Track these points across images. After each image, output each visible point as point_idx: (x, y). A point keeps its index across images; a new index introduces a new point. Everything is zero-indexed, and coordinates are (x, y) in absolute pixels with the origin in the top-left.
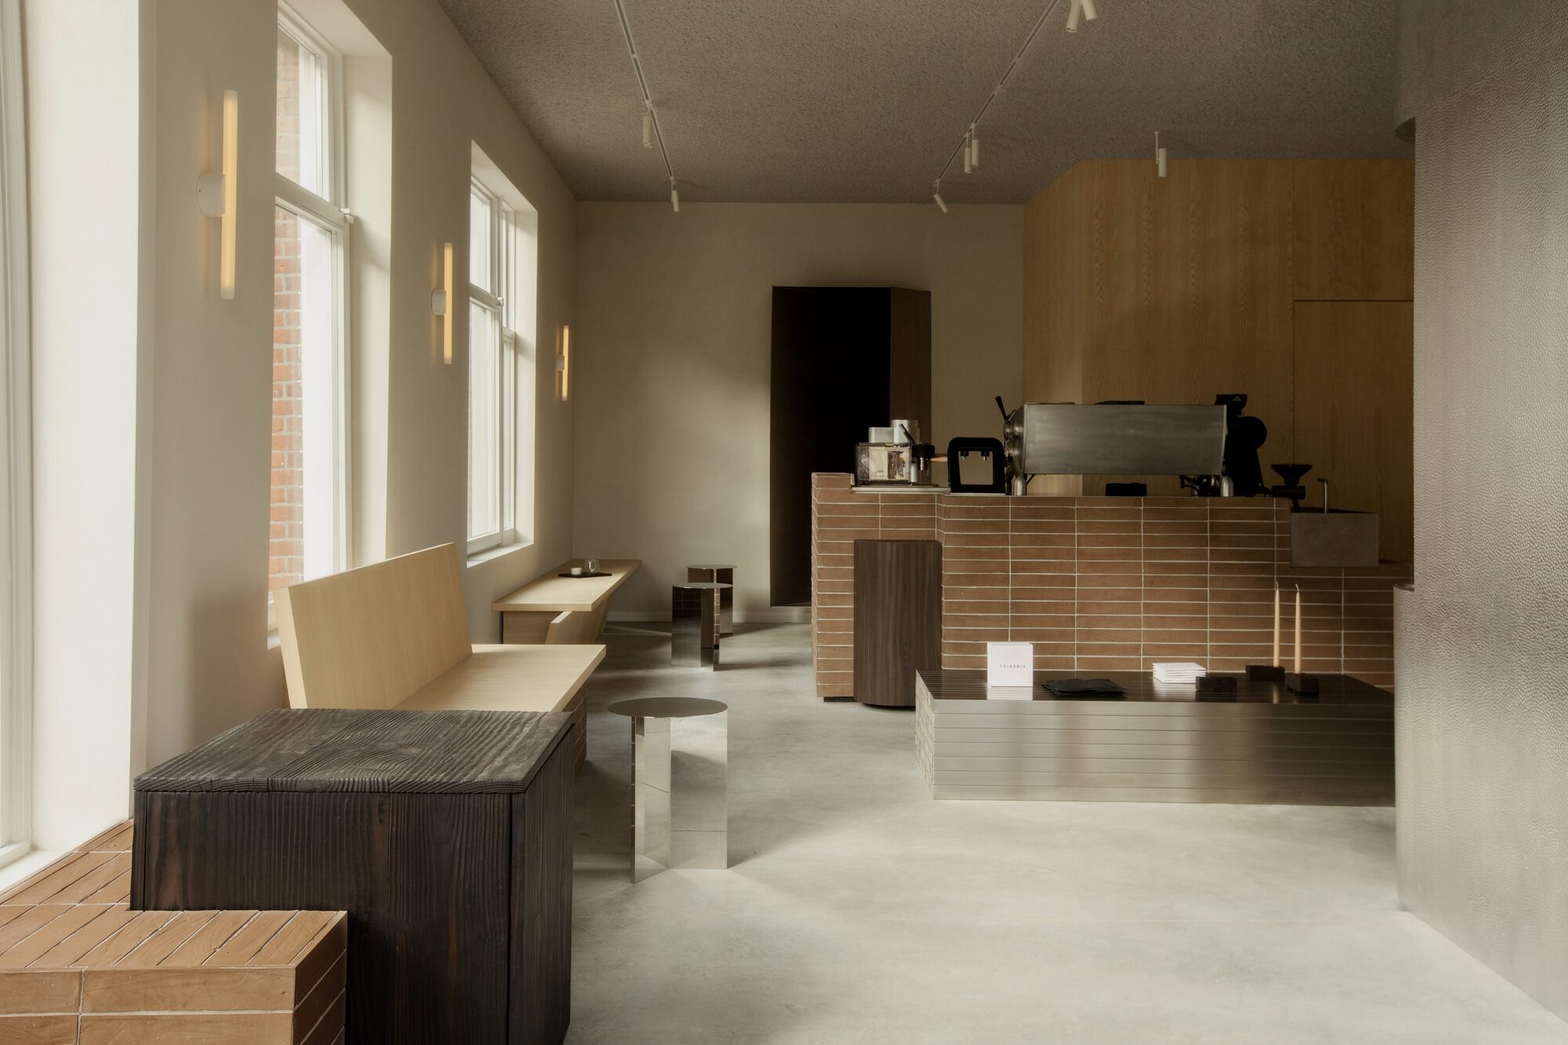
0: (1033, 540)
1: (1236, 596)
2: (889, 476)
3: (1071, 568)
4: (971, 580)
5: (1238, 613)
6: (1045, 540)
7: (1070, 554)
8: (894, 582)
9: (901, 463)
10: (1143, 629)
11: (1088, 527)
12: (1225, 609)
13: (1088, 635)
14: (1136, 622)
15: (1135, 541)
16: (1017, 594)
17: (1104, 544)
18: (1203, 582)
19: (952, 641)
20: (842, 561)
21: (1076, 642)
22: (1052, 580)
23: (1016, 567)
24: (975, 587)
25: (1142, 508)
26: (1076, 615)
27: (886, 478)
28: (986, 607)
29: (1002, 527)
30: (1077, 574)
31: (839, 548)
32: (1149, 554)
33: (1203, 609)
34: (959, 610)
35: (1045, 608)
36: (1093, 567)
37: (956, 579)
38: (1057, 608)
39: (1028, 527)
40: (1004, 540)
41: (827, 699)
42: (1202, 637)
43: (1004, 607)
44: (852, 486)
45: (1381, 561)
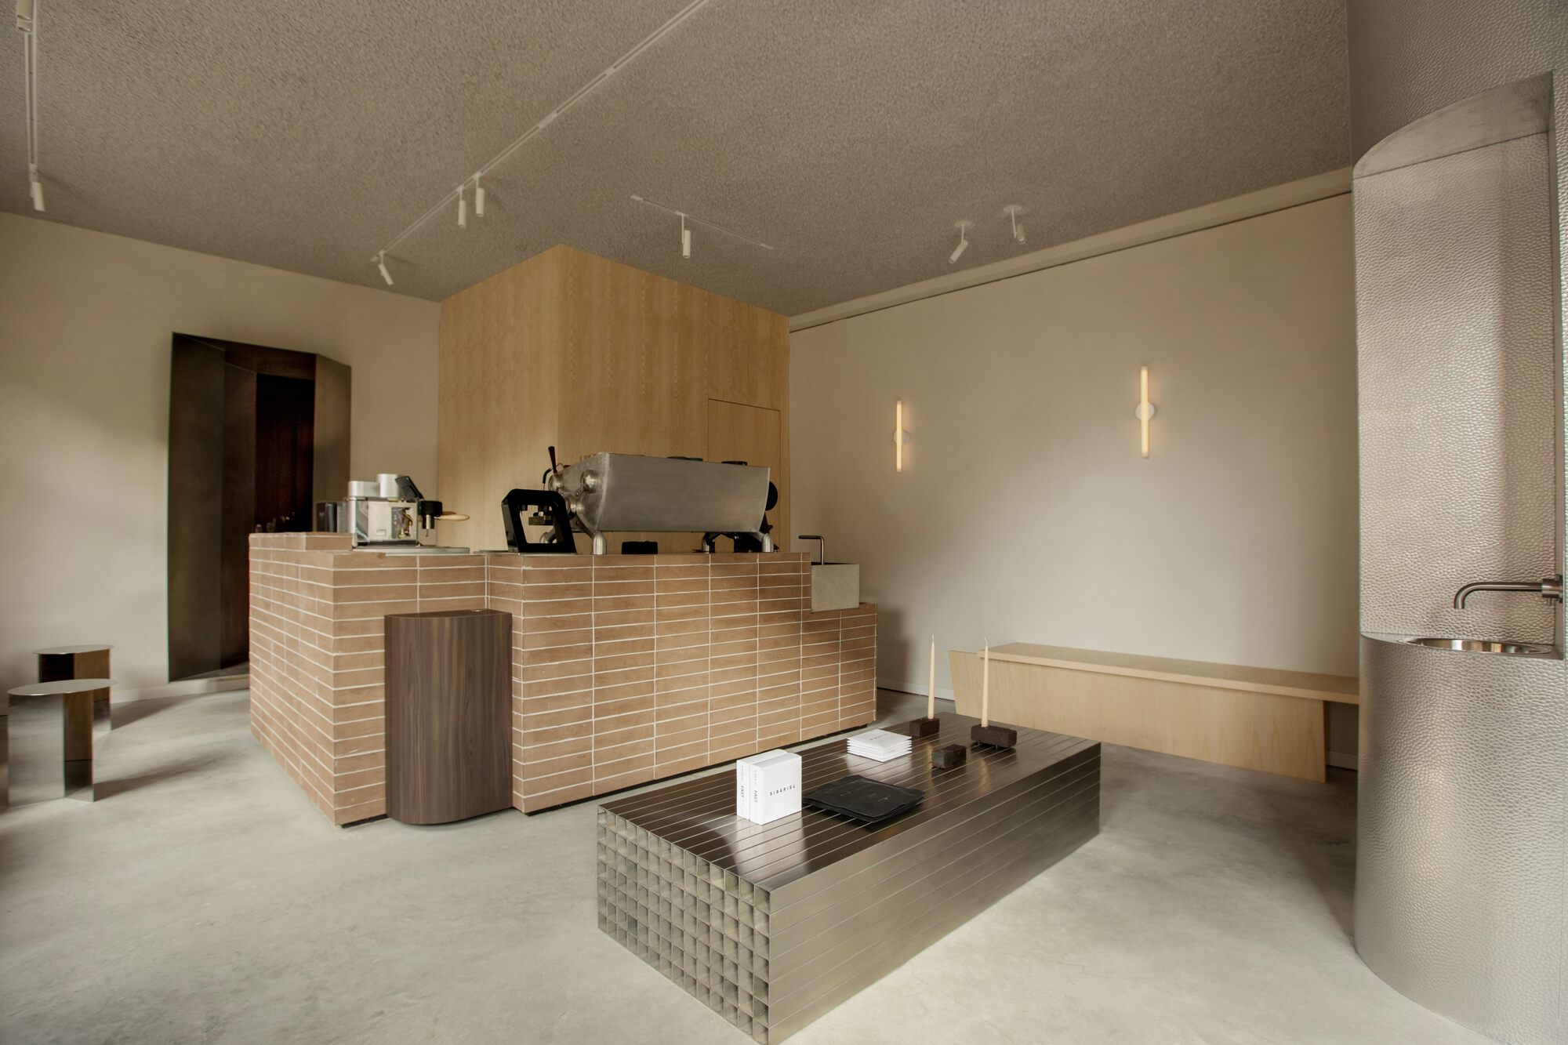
0: (616, 604)
1: (776, 643)
2: (393, 536)
3: (650, 631)
4: (553, 655)
5: (778, 658)
6: (628, 603)
7: (649, 616)
8: (455, 667)
9: (408, 521)
10: (710, 684)
11: (665, 586)
12: (769, 656)
13: (666, 698)
14: (704, 679)
15: (701, 598)
16: (600, 665)
17: (679, 603)
18: (754, 633)
19: (533, 730)
20: (368, 644)
21: (655, 708)
22: (633, 646)
23: (600, 636)
24: (557, 663)
25: (709, 565)
26: (655, 679)
27: (388, 537)
28: (570, 684)
29: (583, 591)
30: (655, 637)
31: (365, 627)
32: (716, 610)
33: (752, 659)
34: (540, 692)
35: (627, 676)
36: (670, 628)
37: (536, 656)
38: (638, 675)
39: (612, 589)
40: (587, 606)
41: (345, 826)
42: (753, 684)
43: (587, 682)
44: (354, 548)
45: (861, 603)
